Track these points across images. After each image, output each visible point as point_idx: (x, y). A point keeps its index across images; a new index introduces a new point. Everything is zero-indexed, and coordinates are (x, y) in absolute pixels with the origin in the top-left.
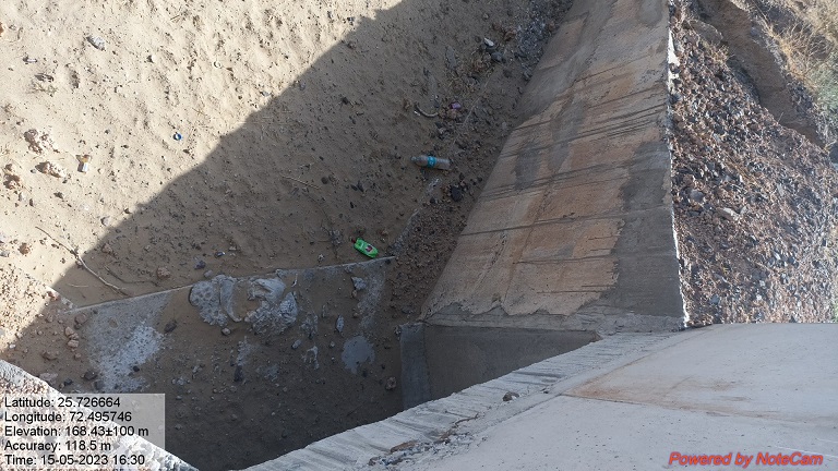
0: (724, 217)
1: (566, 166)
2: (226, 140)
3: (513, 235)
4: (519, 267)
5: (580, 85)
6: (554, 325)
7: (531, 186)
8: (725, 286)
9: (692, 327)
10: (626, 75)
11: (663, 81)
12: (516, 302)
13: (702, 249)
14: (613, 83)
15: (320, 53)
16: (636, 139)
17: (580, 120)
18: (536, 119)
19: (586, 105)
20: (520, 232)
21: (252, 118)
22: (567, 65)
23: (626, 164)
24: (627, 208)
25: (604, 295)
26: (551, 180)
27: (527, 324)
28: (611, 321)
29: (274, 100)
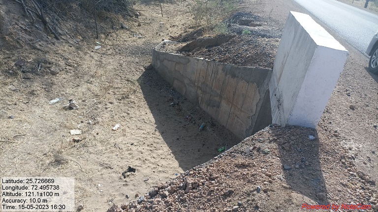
0: (249, 57)
1: (219, 92)
2: (180, 166)
3: (232, 110)
4: (242, 109)
5: (196, 84)
6: (262, 101)
7: (220, 103)
8: (265, 61)
9: (272, 69)
10: (200, 71)
11: (207, 62)
12: (252, 112)
13: (255, 63)
14: (201, 74)
15: (163, 140)
16: (220, 71)
17: (207, 85)
18: (200, 99)
19: (203, 83)
20: (232, 108)
21: (176, 159)
22: (187, 86)
23: (226, 75)
24: (238, 77)
25: (258, 87)
26: (221, 97)
27: (259, 109)
28: (265, 86)
29: (173, 153)
